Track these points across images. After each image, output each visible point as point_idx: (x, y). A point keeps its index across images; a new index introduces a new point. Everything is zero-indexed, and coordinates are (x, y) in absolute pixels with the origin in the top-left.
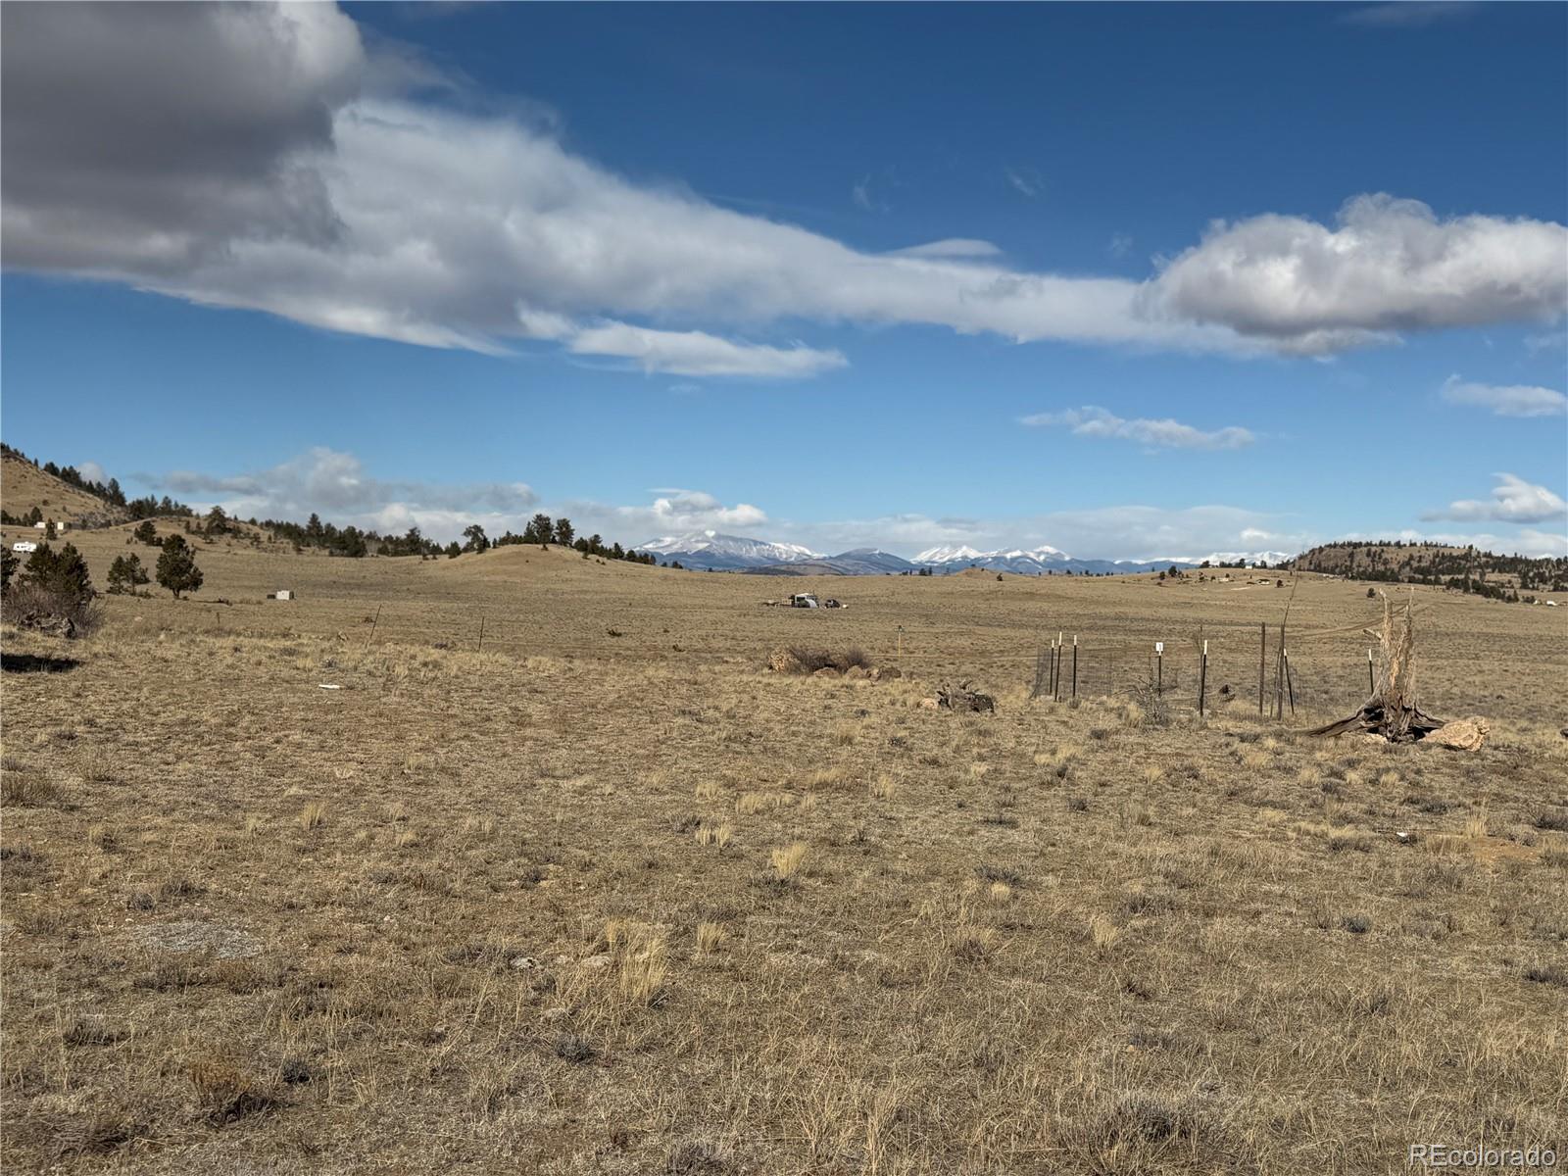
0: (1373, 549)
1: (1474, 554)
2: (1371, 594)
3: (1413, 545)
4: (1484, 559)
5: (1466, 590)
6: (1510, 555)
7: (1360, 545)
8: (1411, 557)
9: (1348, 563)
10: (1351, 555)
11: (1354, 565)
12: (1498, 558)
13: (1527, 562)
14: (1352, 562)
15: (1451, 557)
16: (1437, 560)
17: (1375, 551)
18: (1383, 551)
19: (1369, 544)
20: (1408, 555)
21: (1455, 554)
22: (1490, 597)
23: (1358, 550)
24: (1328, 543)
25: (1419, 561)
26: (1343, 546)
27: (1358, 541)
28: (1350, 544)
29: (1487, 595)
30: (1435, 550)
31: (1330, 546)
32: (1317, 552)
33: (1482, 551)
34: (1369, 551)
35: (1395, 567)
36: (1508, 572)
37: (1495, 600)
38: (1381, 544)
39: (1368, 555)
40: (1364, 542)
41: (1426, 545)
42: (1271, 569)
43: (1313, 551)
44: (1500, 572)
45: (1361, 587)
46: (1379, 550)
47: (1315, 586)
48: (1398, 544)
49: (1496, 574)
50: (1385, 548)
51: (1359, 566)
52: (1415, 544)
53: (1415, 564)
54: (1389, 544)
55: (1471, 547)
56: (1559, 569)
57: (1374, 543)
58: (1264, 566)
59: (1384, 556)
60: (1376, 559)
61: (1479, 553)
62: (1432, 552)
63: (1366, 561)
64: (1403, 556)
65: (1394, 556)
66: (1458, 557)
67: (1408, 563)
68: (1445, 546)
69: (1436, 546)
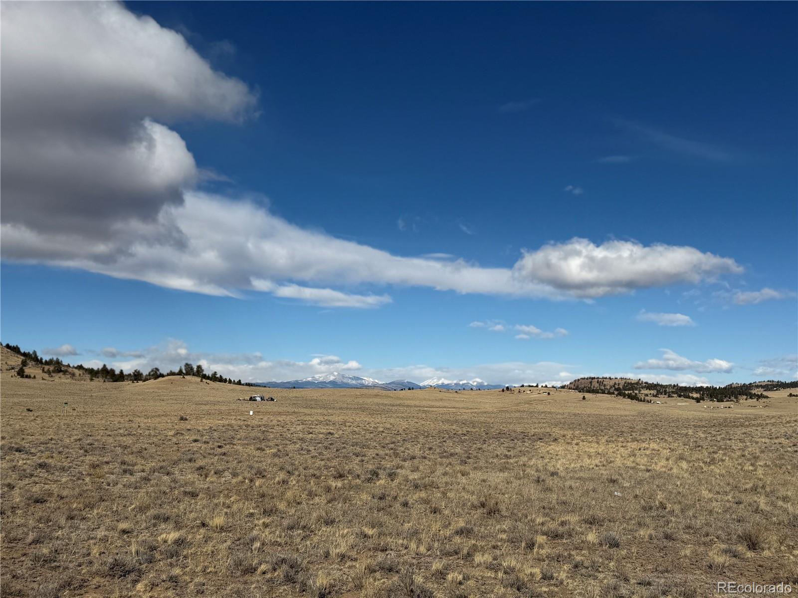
0: (600, 380)
1: (640, 382)
3: (616, 378)
4: (644, 385)
5: (624, 397)
6: (655, 383)
7: (594, 378)
8: (615, 384)
9: (590, 386)
10: (591, 382)
11: (592, 387)
12: (651, 384)
13: (662, 386)
14: (591, 385)
15: (631, 384)
16: (626, 385)
17: (601, 381)
18: (603, 381)
19: (598, 378)
20: (614, 383)
21: (633, 382)
22: (634, 400)
23: (594, 380)
24: (581, 377)
25: (619, 385)
26: (587, 379)
27: (593, 377)
28: (590, 378)
29: (632, 399)
30: (625, 381)
31: (582, 379)
32: (577, 381)
33: (644, 381)
34: (598, 381)
35: (608, 387)
36: (653, 390)
38: (603, 378)
39: (598, 382)
40: (596, 377)
41: (621, 378)
43: (575, 381)
44: (649, 390)
45: (581, 395)
46: (602, 380)
47: (564, 393)
48: (610, 378)
49: (648, 390)
50: (605, 380)
51: (594, 387)
52: (617, 378)
53: (617, 387)
54: (606, 378)
55: (640, 380)
56: (674, 389)
57: (600, 377)
58: (546, 386)
59: (604, 383)
60: (601, 384)
61: (642, 382)
62: (623, 381)
63: (597, 385)
64: (612, 383)
65: (608, 383)
66: (634, 384)
67: (614, 386)
68: (629, 379)
69: (626, 379)
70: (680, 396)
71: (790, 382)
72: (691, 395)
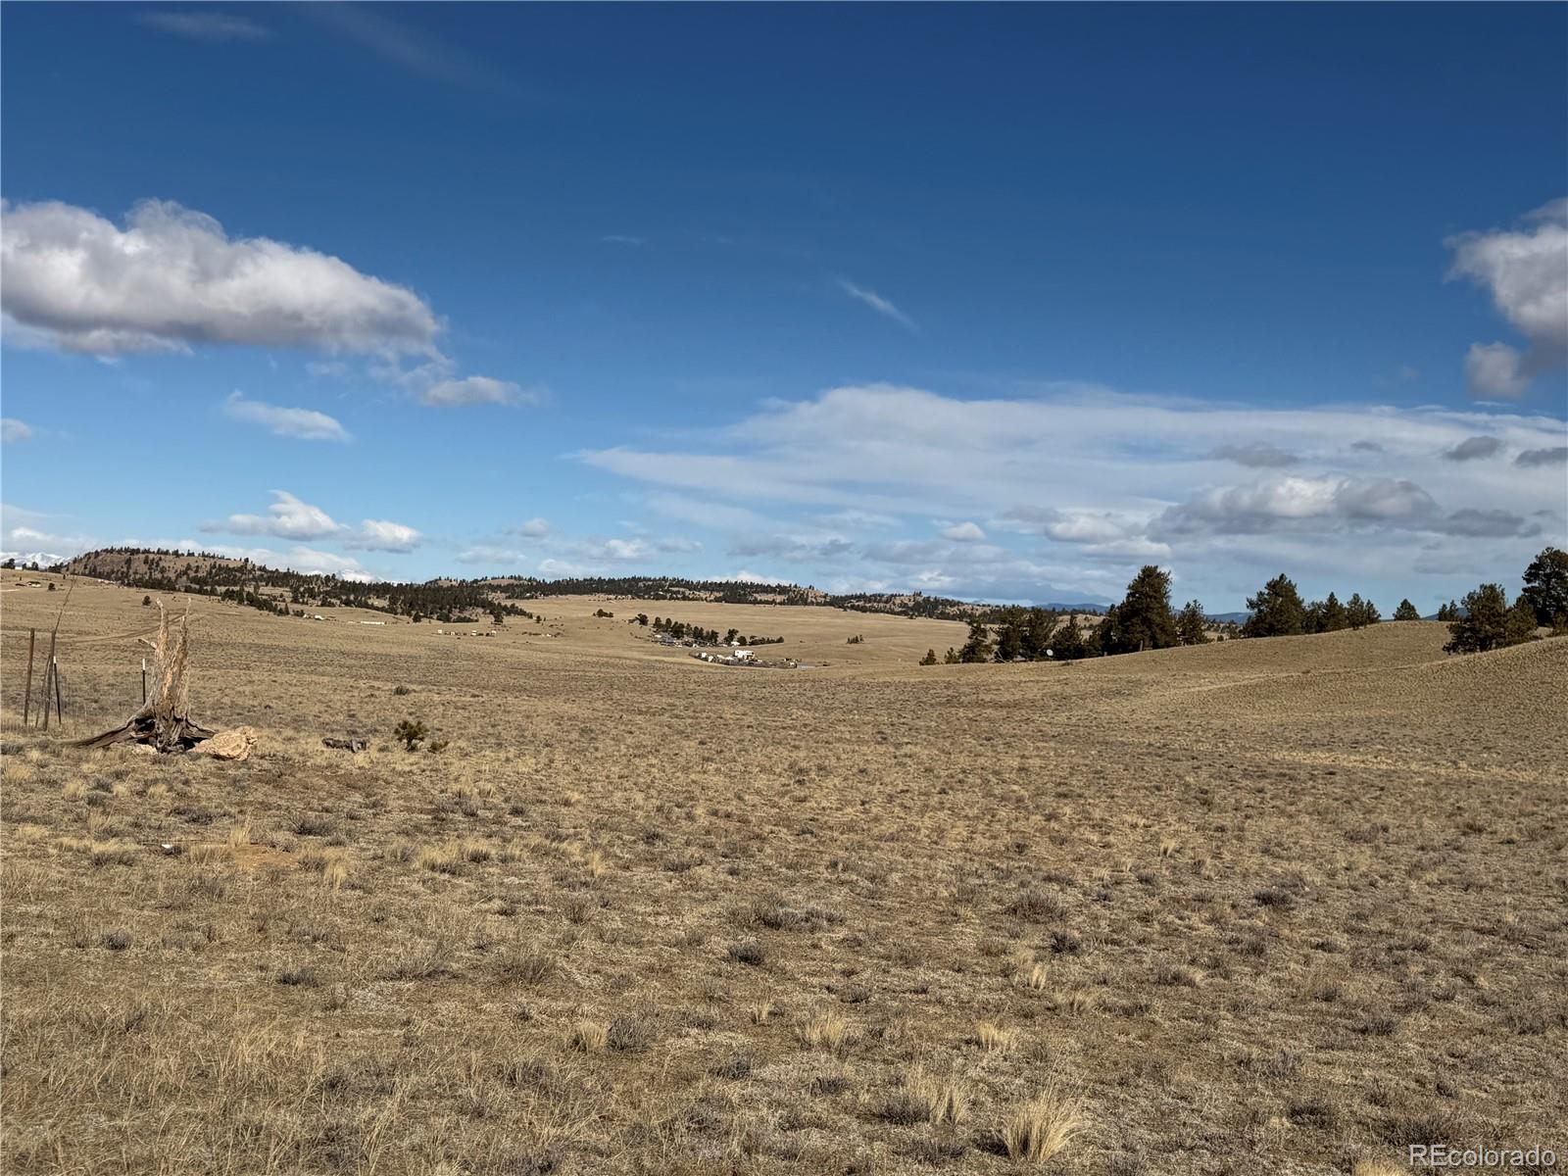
0: (151, 556)
1: (249, 567)
2: (147, 601)
3: (191, 555)
4: (258, 573)
5: (241, 602)
6: (283, 570)
7: (137, 551)
8: (189, 567)
9: (125, 570)
10: (129, 562)
11: (131, 571)
12: (272, 572)
13: (299, 577)
14: (129, 568)
15: (228, 569)
16: (214, 571)
17: (153, 559)
18: (160, 559)
19: (147, 552)
20: (185, 564)
21: (231, 566)
22: (263, 609)
23: (136, 557)
24: (105, 548)
25: (196, 571)
26: (120, 551)
27: (135, 548)
28: (127, 550)
29: (260, 608)
30: (212, 561)
31: (106, 551)
32: (93, 556)
33: (257, 565)
34: (147, 557)
35: (173, 576)
36: (280, 586)
37: (267, 612)
38: (159, 552)
39: (146, 562)
40: (142, 549)
41: (203, 555)
42: (42, 571)
43: (88, 555)
44: (273, 585)
45: (138, 594)
46: (157, 557)
47: (88, 589)
48: (176, 553)
49: (270, 587)
50: (163, 557)
51: (136, 573)
52: (193, 554)
53: (192, 574)
54: (167, 553)
55: (247, 560)
56: (328, 586)
57: (152, 550)
58: (35, 567)
59: (162, 564)
60: (154, 567)
61: (254, 566)
62: (209, 562)
63: (143, 568)
64: (180, 565)
65: (172, 565)
66: (234, 569)
67: (185, 573)
68: (223, 558)
69: (213, 557)
70: (348, 603)
71: (553, 581)
72: (370, 602)
